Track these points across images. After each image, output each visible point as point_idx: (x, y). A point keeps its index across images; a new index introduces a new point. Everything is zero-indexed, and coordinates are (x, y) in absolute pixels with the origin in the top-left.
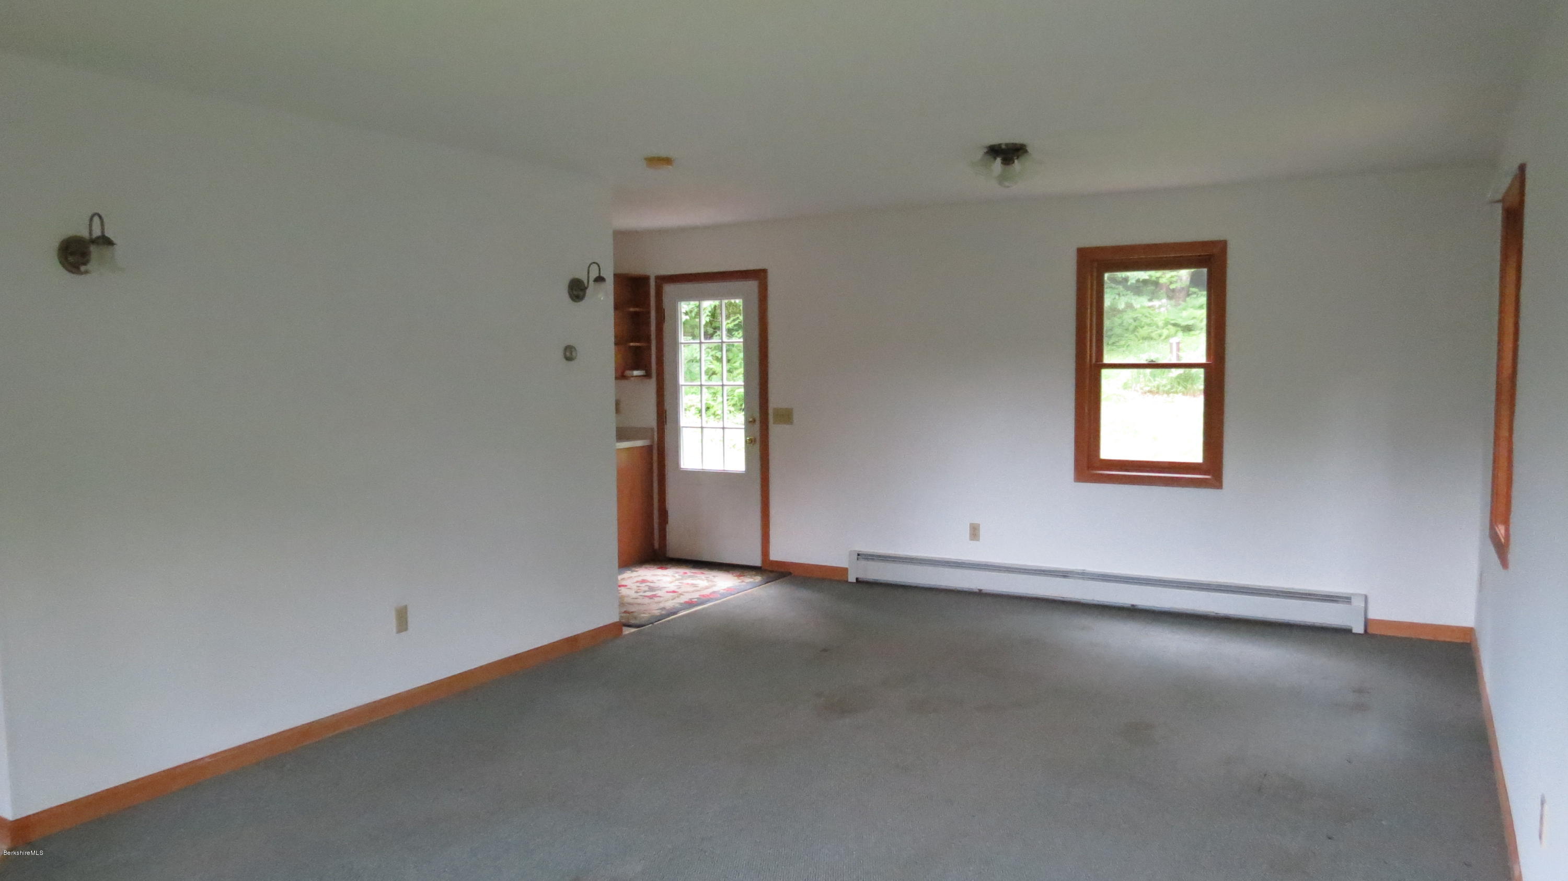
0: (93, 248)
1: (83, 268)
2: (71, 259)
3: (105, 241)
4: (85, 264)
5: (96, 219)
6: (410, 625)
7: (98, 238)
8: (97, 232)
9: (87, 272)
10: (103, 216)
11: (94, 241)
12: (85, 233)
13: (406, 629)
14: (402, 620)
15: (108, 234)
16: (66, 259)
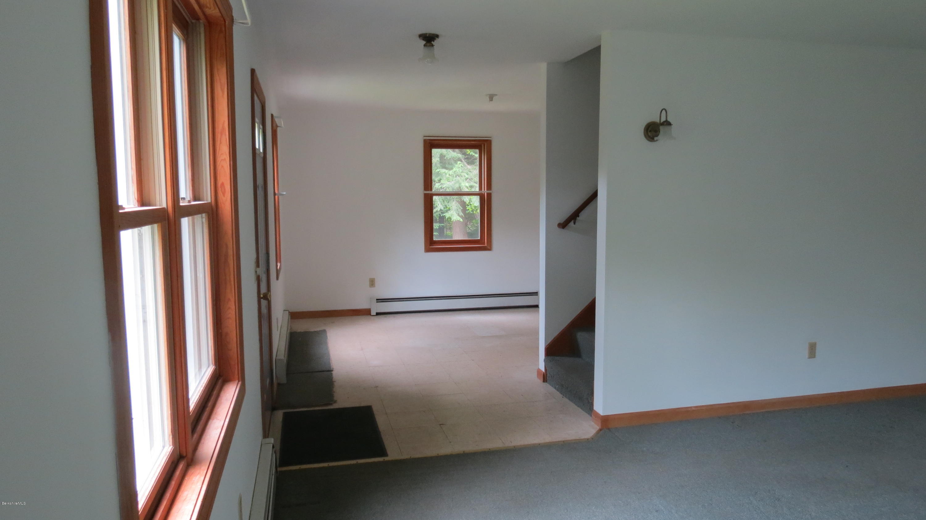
0: (661, 128)
1: (656, 138)
2: (649, 134)
3: (667, 123)
4: (657, 136)
5: (664, 112)
6: (817, 354)
7: (664, 122)
8: (663, 119)
9: (657, 140)
10: (667, 110)
11: (662, 124)
12: (658, 120)
13: (814, 357)
14: (812, 350)
15: (669, 120)
16: (647, 133)
